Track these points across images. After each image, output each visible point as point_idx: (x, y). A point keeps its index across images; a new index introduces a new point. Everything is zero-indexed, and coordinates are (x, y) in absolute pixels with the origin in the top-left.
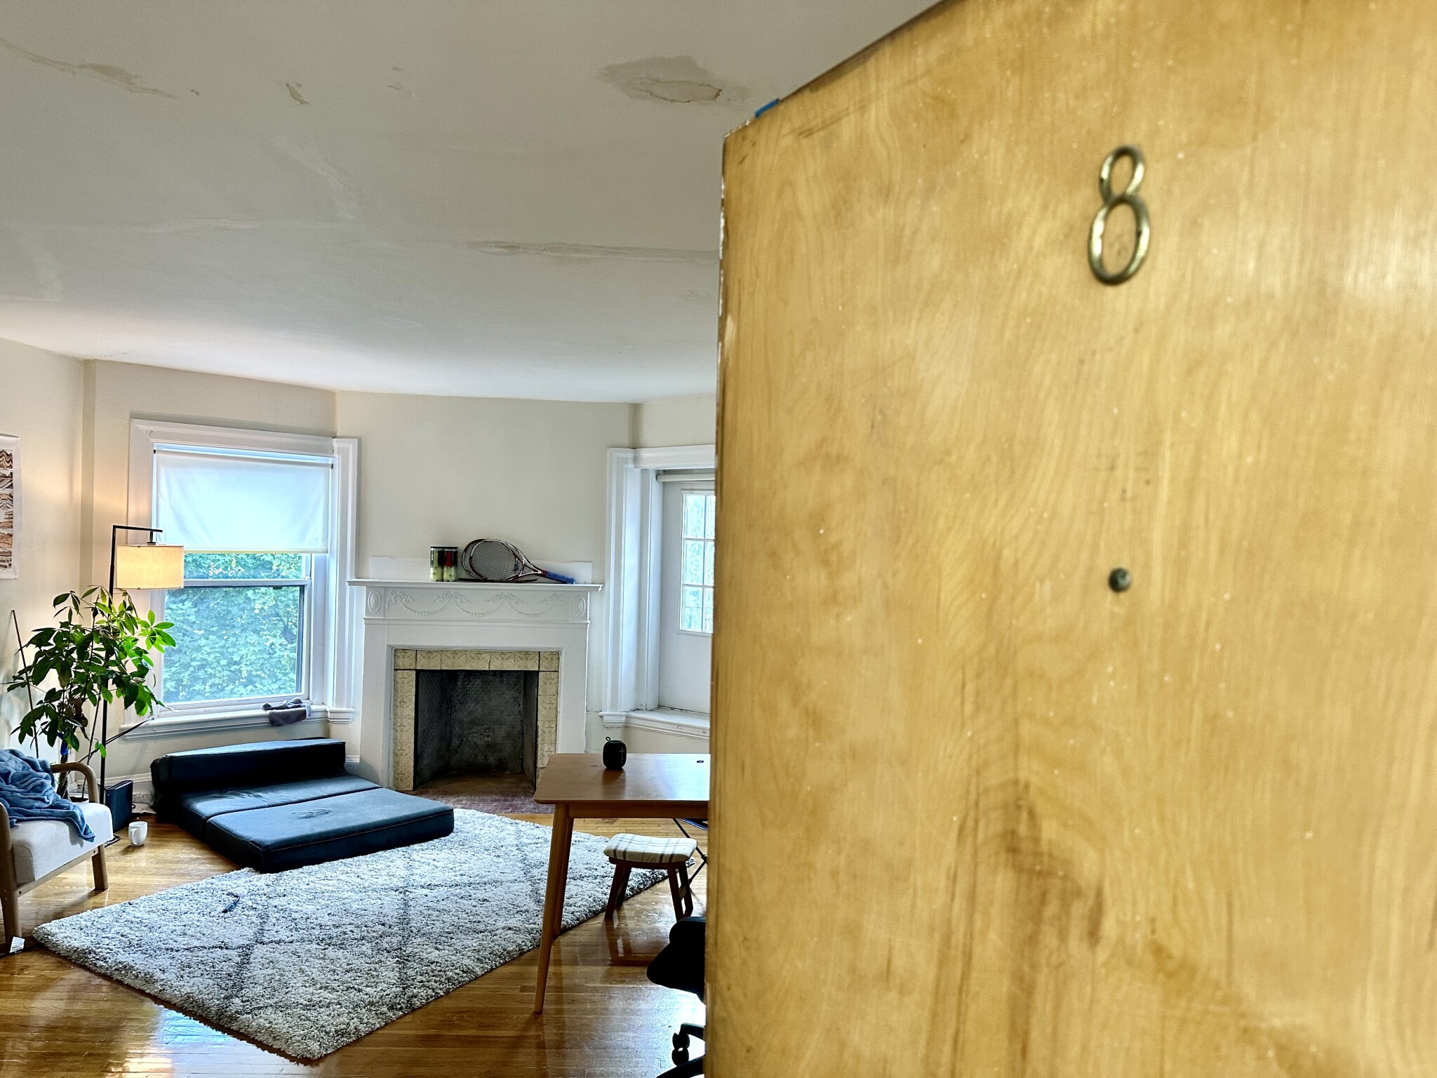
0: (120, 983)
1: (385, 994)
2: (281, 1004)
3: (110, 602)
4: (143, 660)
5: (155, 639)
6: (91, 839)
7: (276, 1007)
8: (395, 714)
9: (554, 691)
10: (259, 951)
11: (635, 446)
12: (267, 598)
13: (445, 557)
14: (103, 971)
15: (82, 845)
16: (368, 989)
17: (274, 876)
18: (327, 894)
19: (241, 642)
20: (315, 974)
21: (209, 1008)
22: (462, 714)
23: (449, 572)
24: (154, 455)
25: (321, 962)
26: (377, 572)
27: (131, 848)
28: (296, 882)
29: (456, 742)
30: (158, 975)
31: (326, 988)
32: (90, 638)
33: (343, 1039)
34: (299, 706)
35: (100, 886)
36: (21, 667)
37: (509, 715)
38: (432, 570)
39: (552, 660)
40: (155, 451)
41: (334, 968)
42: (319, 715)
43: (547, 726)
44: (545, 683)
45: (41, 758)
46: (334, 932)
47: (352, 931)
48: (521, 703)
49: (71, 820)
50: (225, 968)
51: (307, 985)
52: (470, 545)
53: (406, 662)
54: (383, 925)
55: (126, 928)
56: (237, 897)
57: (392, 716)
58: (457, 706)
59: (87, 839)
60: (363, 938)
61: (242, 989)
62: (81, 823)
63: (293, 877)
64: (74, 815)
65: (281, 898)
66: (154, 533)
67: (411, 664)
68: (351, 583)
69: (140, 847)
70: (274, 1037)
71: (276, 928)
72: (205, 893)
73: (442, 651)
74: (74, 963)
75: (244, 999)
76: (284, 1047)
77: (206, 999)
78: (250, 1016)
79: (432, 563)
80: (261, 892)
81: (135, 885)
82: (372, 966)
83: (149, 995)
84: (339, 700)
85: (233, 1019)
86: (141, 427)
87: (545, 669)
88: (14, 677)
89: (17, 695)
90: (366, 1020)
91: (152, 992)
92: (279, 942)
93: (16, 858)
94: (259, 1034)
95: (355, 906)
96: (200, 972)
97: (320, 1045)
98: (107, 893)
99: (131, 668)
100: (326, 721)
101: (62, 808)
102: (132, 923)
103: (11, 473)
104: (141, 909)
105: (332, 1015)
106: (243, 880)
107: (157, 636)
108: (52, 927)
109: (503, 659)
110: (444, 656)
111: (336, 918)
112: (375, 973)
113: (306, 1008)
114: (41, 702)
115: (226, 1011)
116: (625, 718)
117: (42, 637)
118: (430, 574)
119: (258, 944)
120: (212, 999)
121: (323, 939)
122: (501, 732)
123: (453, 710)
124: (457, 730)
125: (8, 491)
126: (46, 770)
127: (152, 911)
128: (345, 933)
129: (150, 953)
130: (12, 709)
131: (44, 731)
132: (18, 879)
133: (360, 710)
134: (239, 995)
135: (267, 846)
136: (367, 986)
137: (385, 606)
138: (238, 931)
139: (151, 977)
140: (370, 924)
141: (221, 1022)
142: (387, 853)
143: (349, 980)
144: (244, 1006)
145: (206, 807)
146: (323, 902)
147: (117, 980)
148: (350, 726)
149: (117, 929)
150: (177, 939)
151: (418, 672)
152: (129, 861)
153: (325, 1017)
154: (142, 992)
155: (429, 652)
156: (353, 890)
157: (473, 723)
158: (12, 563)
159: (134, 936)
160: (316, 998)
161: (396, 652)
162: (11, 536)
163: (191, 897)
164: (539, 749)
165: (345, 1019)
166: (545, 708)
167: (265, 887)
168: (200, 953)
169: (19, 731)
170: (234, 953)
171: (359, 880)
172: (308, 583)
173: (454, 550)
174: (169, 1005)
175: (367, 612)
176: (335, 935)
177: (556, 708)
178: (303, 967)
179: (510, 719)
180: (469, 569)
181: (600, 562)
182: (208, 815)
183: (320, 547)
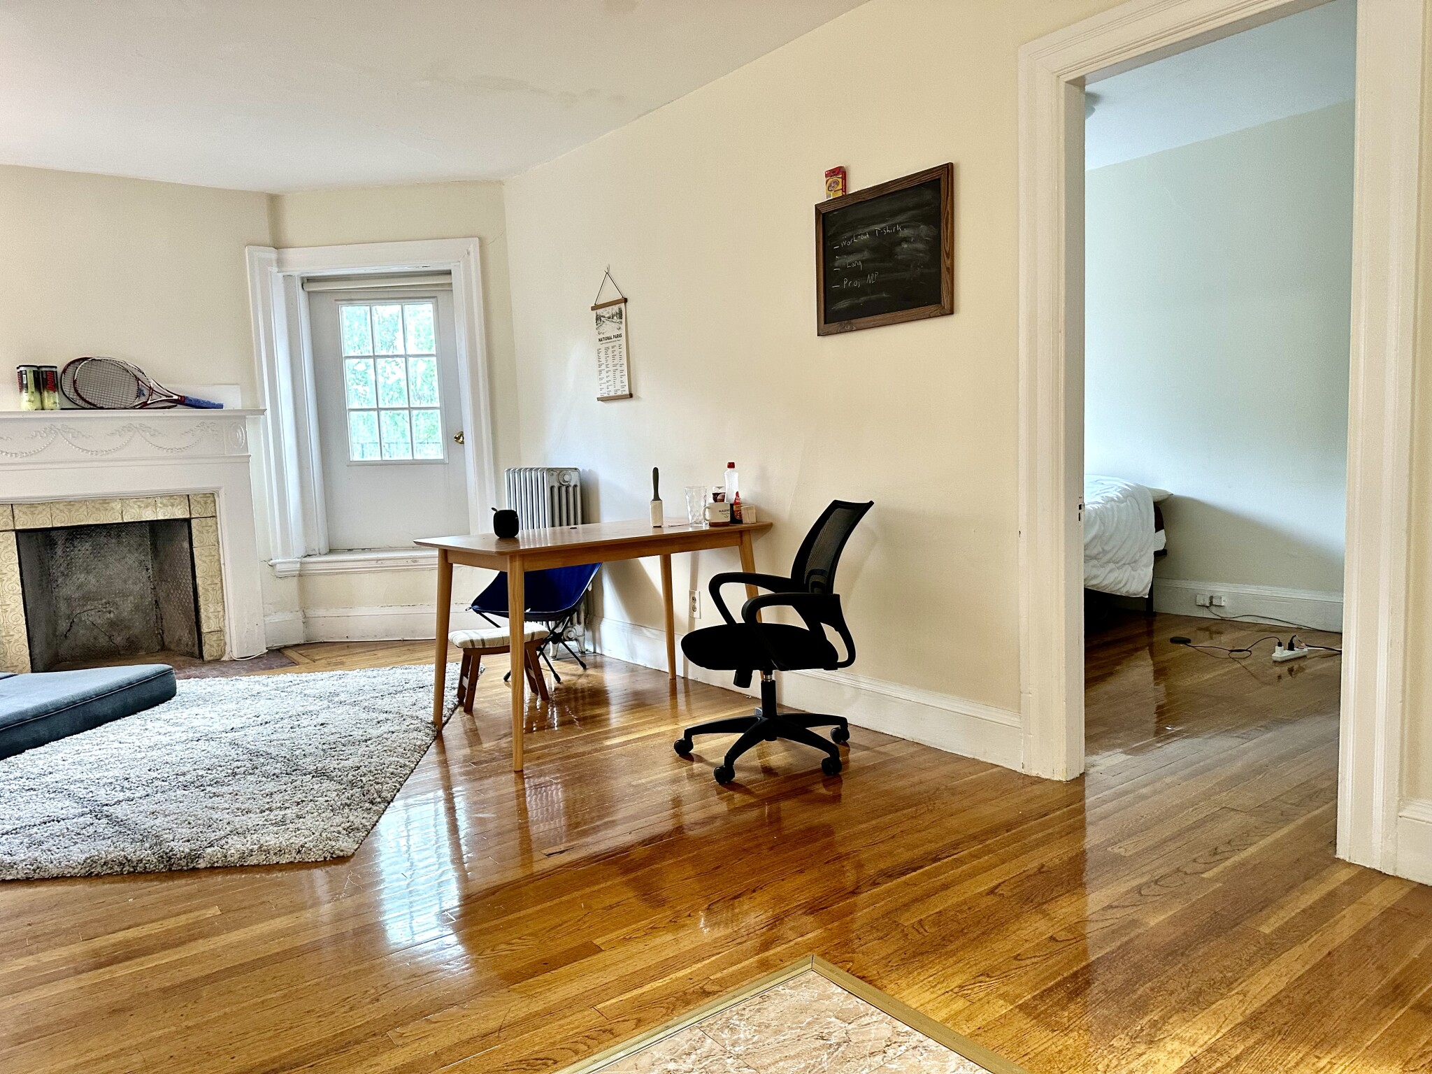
9: (213, 540)
10: (114, 810)
11: (278, 245)
13: (42, 380)
21: (140, 862)
22: (67, 589)
23: (51, 399)
29: (63, 625)
37: (135, 583)
38: (25, 396)
39: (206, 503)
43: (209, 582)
44: (201, 532)
48: (150, 567)
50: (99, 831)
52: (69, 365)
58: (60, 580)
67: (7, 524)
73: (51, 503)
78: (214, 848)
79: (23, 387)
85: (191, 858)
87: (198, 516)
109: (140, 507)
110: (54, 509)
115: (173, 856)
116: (298, 565)
118: (25, 402)
119: (105, 807)
122: (127, 606)
123: (54, 585)
124: (63, 607)
144: (196, 845)
151: (18, 532)
155: (32, 505)
157: (87, 598)
164: (202, 610)
166: (205, 562)
168: (34, 831)
170: (85, 819)
173: (54, 369)
177: (219, 560)
179: (137, 588)
180: (72, 395)
181: (250, 383)
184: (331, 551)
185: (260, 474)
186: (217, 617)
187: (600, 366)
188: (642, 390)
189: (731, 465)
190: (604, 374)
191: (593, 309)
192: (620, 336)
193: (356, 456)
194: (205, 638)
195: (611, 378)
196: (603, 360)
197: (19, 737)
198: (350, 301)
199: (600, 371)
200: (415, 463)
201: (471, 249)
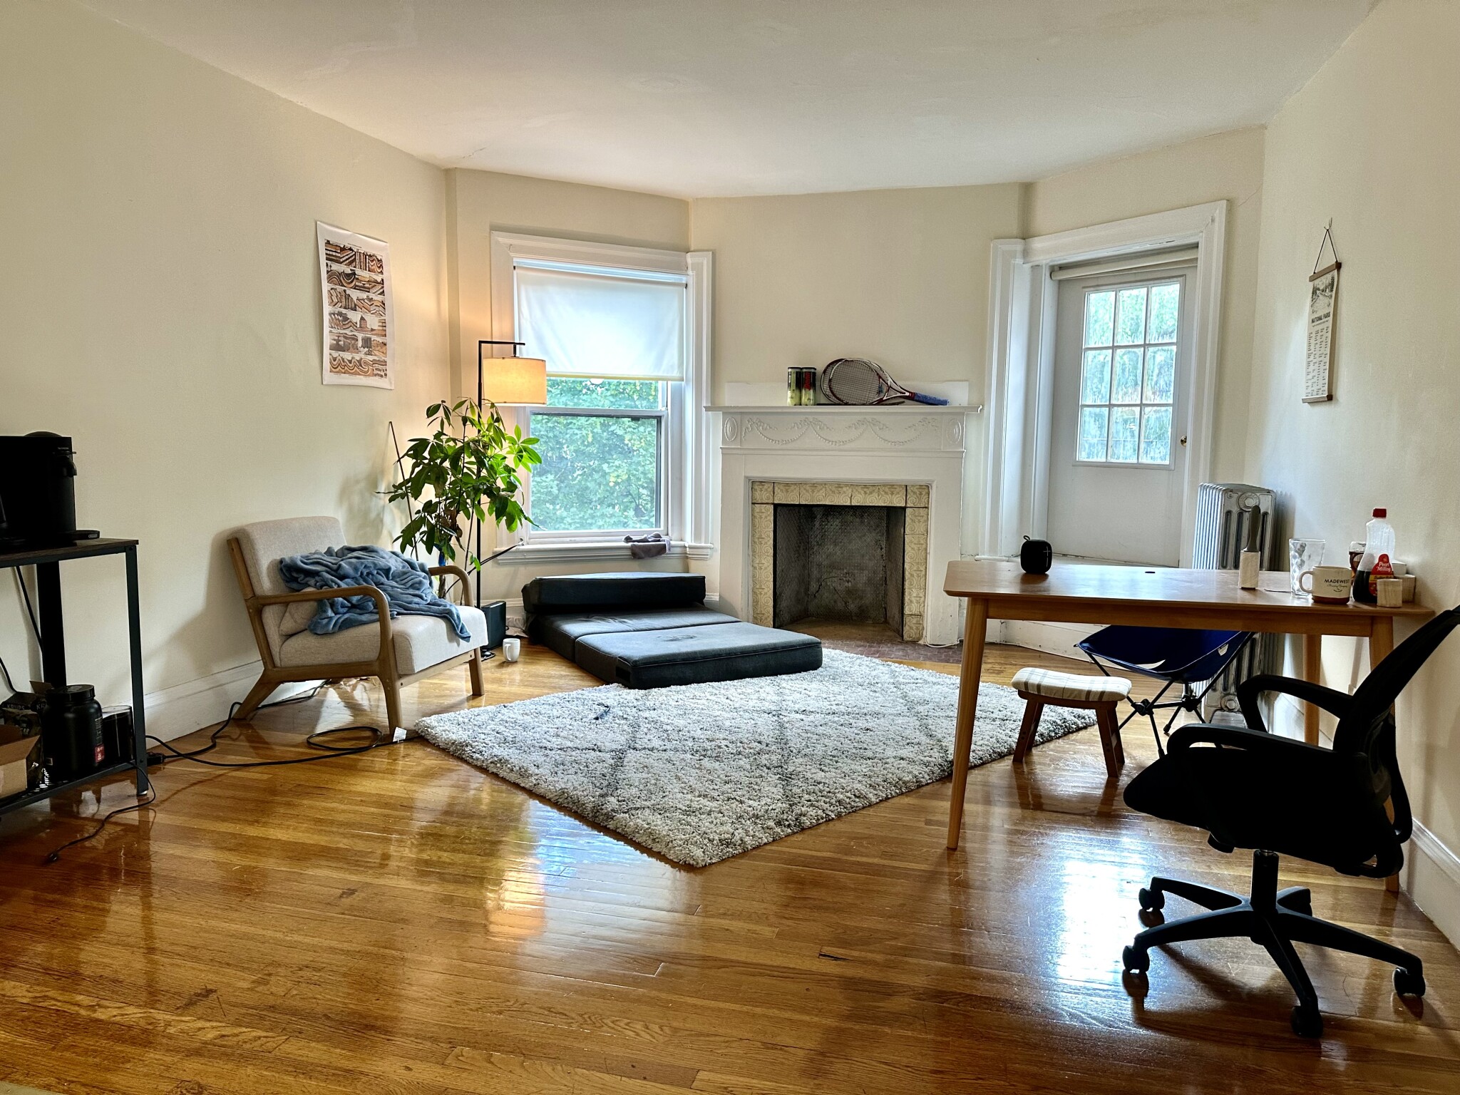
0: (495, 776)
1: (770, 808)
2: (659, 807)
3: (479, 416)
4: (512, 478)
5: (522, 456)
6: (467, 638)
7: (654, 809)
8: (754, 551)
9: (922, 529)
10: (631, 755)
11: (1026, 235)
12: (620, 471)
13: (804, 379)
14: (479, 764)
15: (459, 645)
16: (751, 802)
17: (643, 692)
18: (697, 711)
19: (598, 514)
20: (693, 782)
21: (584, 804)
22: (819, 557)
23: (808, 395)
24: (515, 272)
25: (697, 771)
26: (731, 397)
27: (506, 663)
28: (665, 699)
29: (814, 586)
30: (533, 770)
31: (705, 796)
32: (462, 450)
33: (728, 849)
34: (659, 541)
35: (477, 692)
36: (400, 480)
37: (870, 560)
38: (789, 393)
39: (921, 494)
40: (514, 268)
41: (711, 778)
42: (678, 550)
43: (915, 569)
44: (913, 521)
45: (420, 561)
46: (707, 745)
47: (727, 746)
48: (884, 546)
49: (447, 616)
50: (598, 769)
51: (685, 791)
52: (829, 366)
53: (763, 495)
54: (759, 742)
55: (501, 727)
56: (607, 707)
57: (751, 553)
58: (815, 548)
59: (463, 638)
60: (740, 753)
61: (617, 789)
62: (457, 621)
63: (658, 694)
64: (450, 612)
65: (652, 712)
66: (518, 346)
67: (768, 499)
68: (707, 409)
69: (513, 663)
70: (654, 839)
71: (648, 737)
72: (576, 702)
73: (800, 484)
74: (453, 755)
75: (620, 799)
76: (664, 851)
77: (581, 796)
78: (627, 815)
79: (789, 385)
80: (631, 704)
81: (510, 693)
82: (753, 780)
83: (523, 789)
84: (697, 535)
85: (609, 817)
86: (500, 239)
87: (912, 505)
88: (394, 486)
89: (398, 507)
90: (752, 833)
91: (527, 786)
92: (652, 750)
93: (397, 647)
94: (637, 835)
95: (727, 723)
96: (574, 770)
97: (704, 852)
98: (483, 698)
99: (500, 484)
100: (685, 557)
101: (439, 605)
102: (507, 722)
103: (383, 280)
104: (516, 711)
105: (715, 823)
106: (613, 693)
107: (524, 453)
108: (432, 721)
109: (865, 493)
110: (802, 489)
111: (709, 732)
112: (756, 787)
113: (685, 813)
114: (418, 512)
115: (602, 809)
117: (418, 448)
118: (787, 398)
119: (631, 750)
120: (586, 793)
121: (697, 751)
122: (862, 578)
123: (811, 552)
124: (815, 572)
125: (380, 298)
126: (423, 570)
127: (526, 714)
128: (720, 747)
129: (525, 749)
130: (393, 521)
131: (422, 540)
132: (399, 668)
133: (718, 546)
134: (615, 795)
135: (636, 661)
136: (749, 799)
137: (741, 435)
138: (612, 737)
139: (526, 771)
140: (746, 741)
141: (598, 821)
142: (755, 680)
143: (729, 791)
144: (620, 805)
145: (575, 628)
146: (694, 718)
147: (493, 773)
149: (492, 726)
150: (550, 739)
151: (776, 506)
152: (505, 674)
153: (707, 824)
154: (517, 786)
155: (787, 485)
156: (723, 710)
157: (833, 566)
158: (388, 372)
159: (509, 734)
160: (695, 805)
161: (754, 484)
162: (385, 345)
163: (563, 705)
164: (906, 594)
165: (728, 828)
166: (913, 549)
167: (635, 701)
168: (574, 753)
169: (401, 540)
170: (608, 755)
171: (728, 701)
172: (665, 414)
173: (813, 371)
174: (543, 799)
175: (724, 441)
176: (709, 748)
177: (926, 549)
178: (679, 774)
179: (871, 564)
180: (828, 392)
181: (978, 380)
182: (576, 635)
183: (676, 374)
185: (976, 471)
186: (918, 602)
187: (1309, 356)
188: (1341, 392)
189: (1380, 513)
190: (1312, 368)
191: (1312, 279)
192: (1327, 315)
193: (1082, 456)
194: (907, 620)
195: (1316, 373)
196: (1312, 348)
198: (1097, 287)
199: (1309, 363)
200: (1138, 467)
201: (1217, 214)
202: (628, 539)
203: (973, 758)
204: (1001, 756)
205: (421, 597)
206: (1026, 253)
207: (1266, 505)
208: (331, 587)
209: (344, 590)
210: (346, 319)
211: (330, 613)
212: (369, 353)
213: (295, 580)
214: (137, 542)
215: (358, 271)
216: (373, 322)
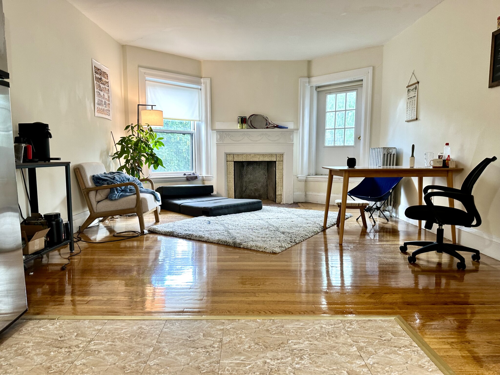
1: (285, 239)
2: (254, 240)
5: (156, 144)
8: (227, 177)
9: (281, 168)
10: (231, 231)
11: (309, 77)
13: (243, 120)
18: (237, 220)
22: (246, 179)
23: (245, 126)
24: (146, 82)
25: (254, 233)
26: (219, 126)
29: (244, 189)
31: (264, 238)
32: (139, 141)
33: (282, 249)
34: (194, 175)
35: (157, 221)
36: (116, 152)
38: (239, 125)
39: (281, 157)
40: (146, 80)
41: (261, 234)
42: (201, 177)
44: (278, 165)
47: (256, 227)
48: (266, 175)
49: (153, 193)
50: (224, 234)
51: (257, 237)
52: (250, 116)
53: (230, 158)
54: (265, 226)
58: (244, 176)
59: (158, 201)
61: (236, 238)
62: (157, 195)
65: (224, 221)
66: (153, 106)
67: (232, 160)
68: (210, 130)
71: (230, 226)
73: (242, 154)
75: (240, 240)
77: (226, 241)
78: (246, 243)
79: (239, 122)
82: (273, 233)
84: (207, 172)
85: (240, 244)
86: (141, 70)
87: (278, 160)
88: (114, 154)
89: (116, 161)
90: (286, 244)
91: (204, 240)
92: (235, 229)
94: (253, 247)
95: (250, 222)
96: (216, 235)
98: (160, 223)
100: (203, 180)
101: (149, 190)
103: (108, 81)
107: (157, 143)
109: (263, 157)
110: (243, 156)
111: (247, 225)
115: (237, 243)
116: (305, 178)
117: (123, 140)
118: (238, 126)
121: (249, 229)
122: (260, 185)
123: (243, 178)
124: (244, 184)
125: (108, 88)
128: (254, 227)
129: (195, 231)
132: (143, 210)
133: (215, 176)
135: (211, 208)
137: (223, 139)
138: (219, 227)
139: (202, 236)
140: (261, 226)
142: (246, 213)
144: (243, 241)
146: (238, 222)
148: (211, 181)
150: (200, 229)
151: (235, 162)
155: (238, 155)
157: (250, 182)
158: (110, 114)
161: (227, 155)
162: (109, 104)
164: (277, 188)
165: (279, 243)
166: (279, 174)
167: (215, 219)
168: (212, 231)
170: (223, 231)
171: (244, 218)
172: (194, 132)
173: (246, 118)
175: (217, 141)
176: (251, 228)
177: (283, 174)
178: (250, 234)
179: (262, 180)
180: (250, 125)
181: (296, 120)
182: (180, 203)
183: (198, 119)
184: (316, 175)
185: (296, 149)
186: (280, 191)
187: (407, 109)
188: (421, 117)
189: (447, 144)
190: (408, 111)
191: (407, 87)
192: (415, 96)
193: (326, 144)
194: (277, 196)
195: (411, 113)
196: (409, 106)
197: (220, 211)
198: (330, 93)
199: (407, 110)
200: (344, 147)
201: (370, 71)
202: (185, 174)
203: (327, 226)
204: (333, 225)
205: (142, 188)
206: (309, 82)
207: (394, 152)
208: (115, 184)
209: (119, 184)
210: (100, 94)
211: (116, 193)
212: (106, 107)
213: (98, 183)
214: (70, 163)
215: (102, 78)
216: (106, 96)
